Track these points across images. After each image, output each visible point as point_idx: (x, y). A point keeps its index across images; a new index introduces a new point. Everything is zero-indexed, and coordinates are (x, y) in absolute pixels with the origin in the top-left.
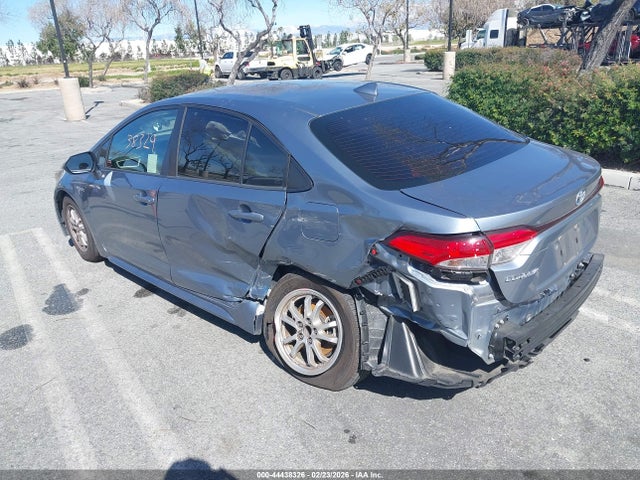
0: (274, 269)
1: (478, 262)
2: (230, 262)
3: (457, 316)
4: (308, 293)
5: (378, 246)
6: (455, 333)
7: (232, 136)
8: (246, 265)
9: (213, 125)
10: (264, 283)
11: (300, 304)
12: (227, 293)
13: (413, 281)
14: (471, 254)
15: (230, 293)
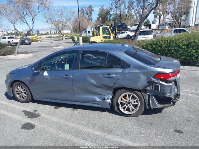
0: (113, 90)
1: (173, 78)
2: (99, 90)
3: (169, 91)
6: (168, 95)
7: (94, 58)
8: (105, 90)
9: (88, 55)
10: (110, 94)
11: (125, 97)
12: (97, 99)
13: (160, 85)
14: (170, 77)
15: (99, 99)
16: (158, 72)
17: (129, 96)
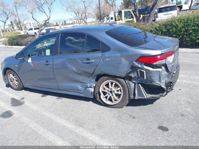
0: (96, 77)
1: (163, 62)
2: (80, 78)
3: (157, 78)
4: (109, 81)
5: (134, 62)
6: (157, 83)
7: (76, 41)
8: (86, 78)
9: (69, 38)
10: (92, 82)
12: (80, 87)
13: (145, 70)
14: (159, 60)
15: (81, 88)
16: (141, 54)
17: (112, 83)
